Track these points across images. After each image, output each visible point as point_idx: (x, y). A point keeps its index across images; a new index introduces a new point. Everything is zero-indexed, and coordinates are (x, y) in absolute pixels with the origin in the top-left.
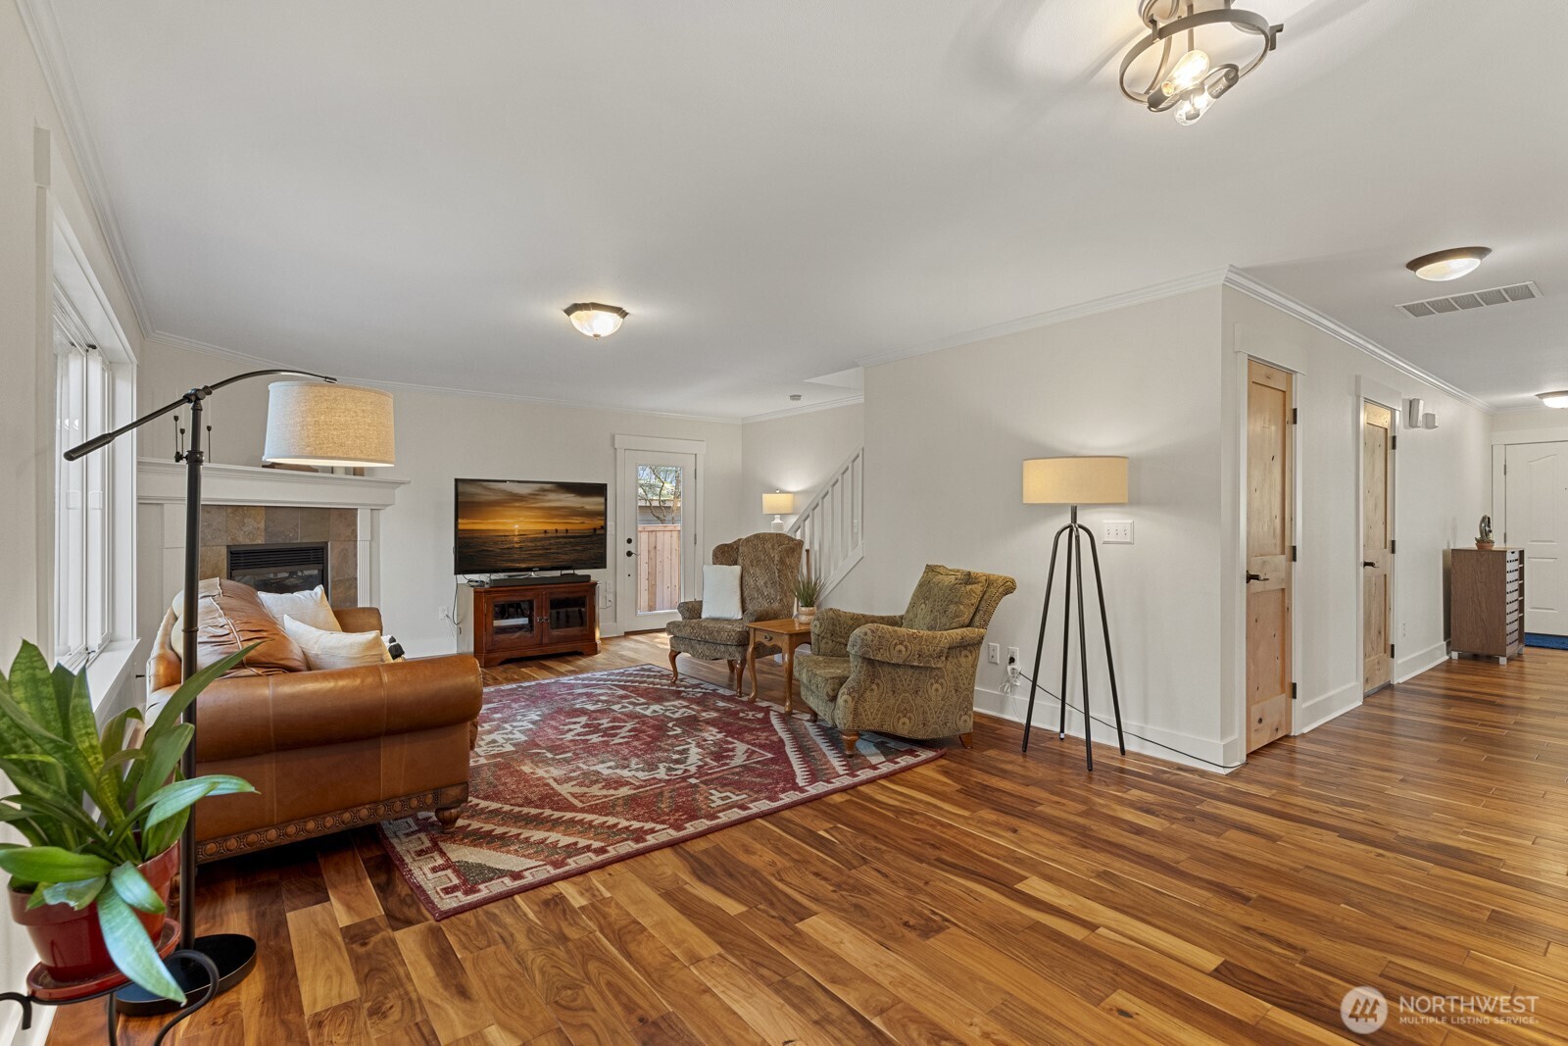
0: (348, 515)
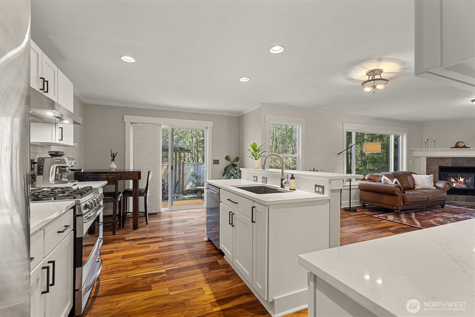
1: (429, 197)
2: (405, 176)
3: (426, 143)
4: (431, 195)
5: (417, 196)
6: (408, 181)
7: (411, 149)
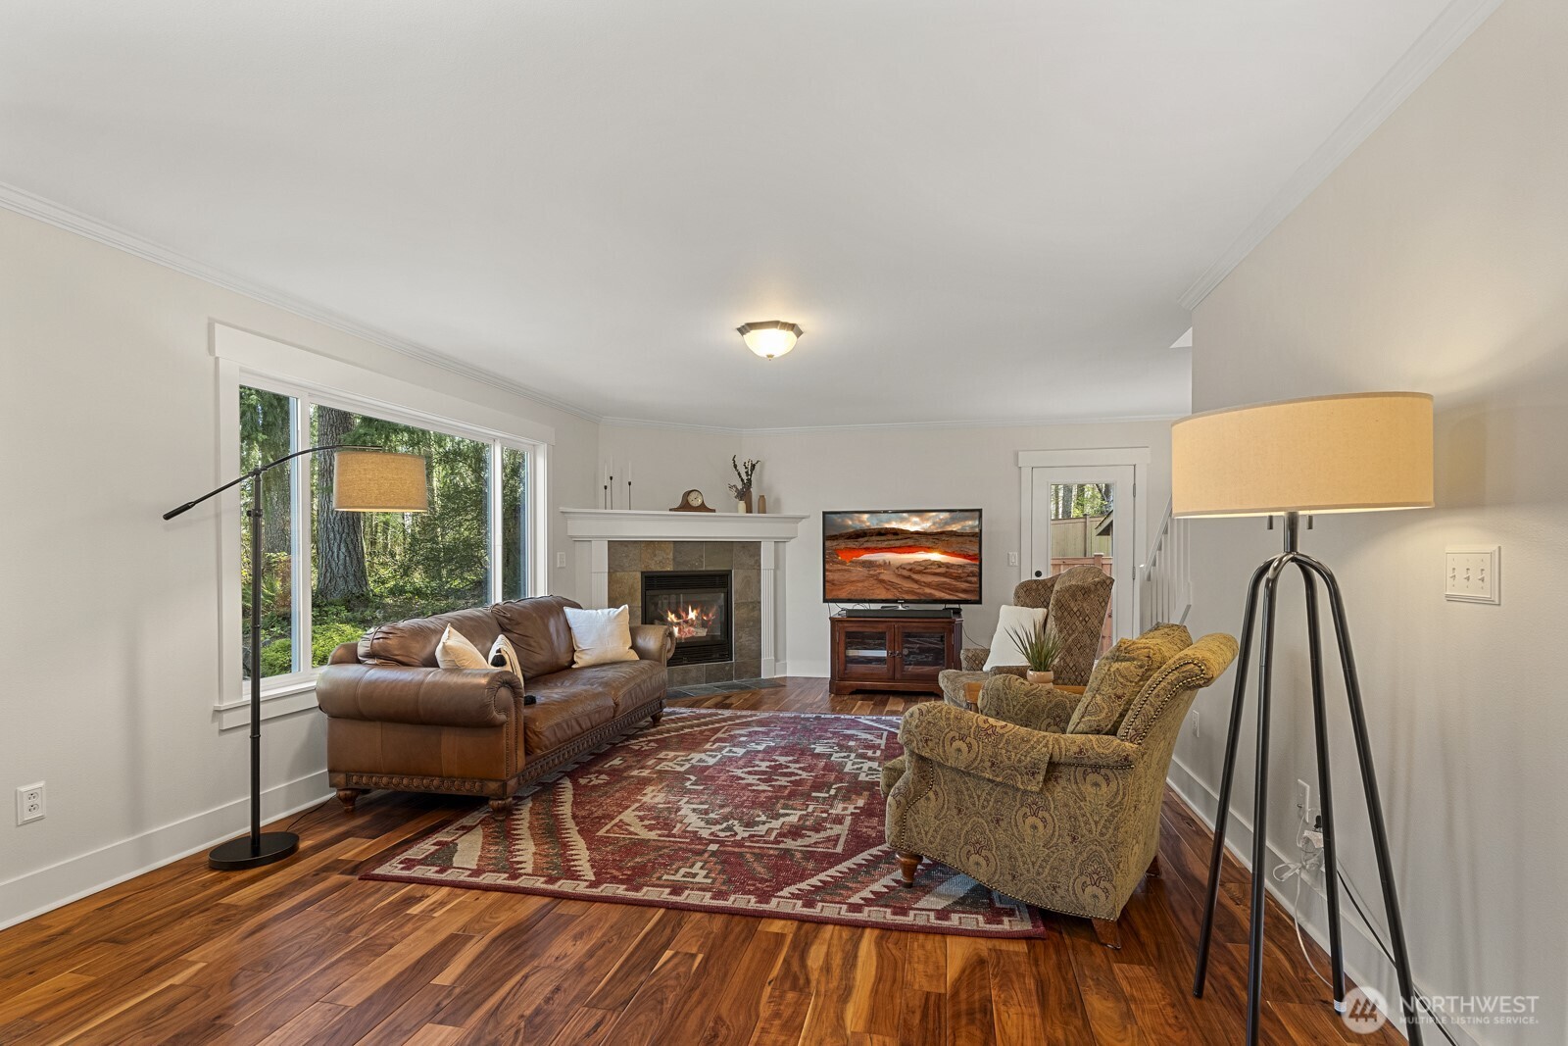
0: (752, 548)
1: (619, 700)
2: (541, 618)
3: (606, 488)
4: (625, 689)
5: (579, 709)
6: (550, 636)
7: (562, 509)
